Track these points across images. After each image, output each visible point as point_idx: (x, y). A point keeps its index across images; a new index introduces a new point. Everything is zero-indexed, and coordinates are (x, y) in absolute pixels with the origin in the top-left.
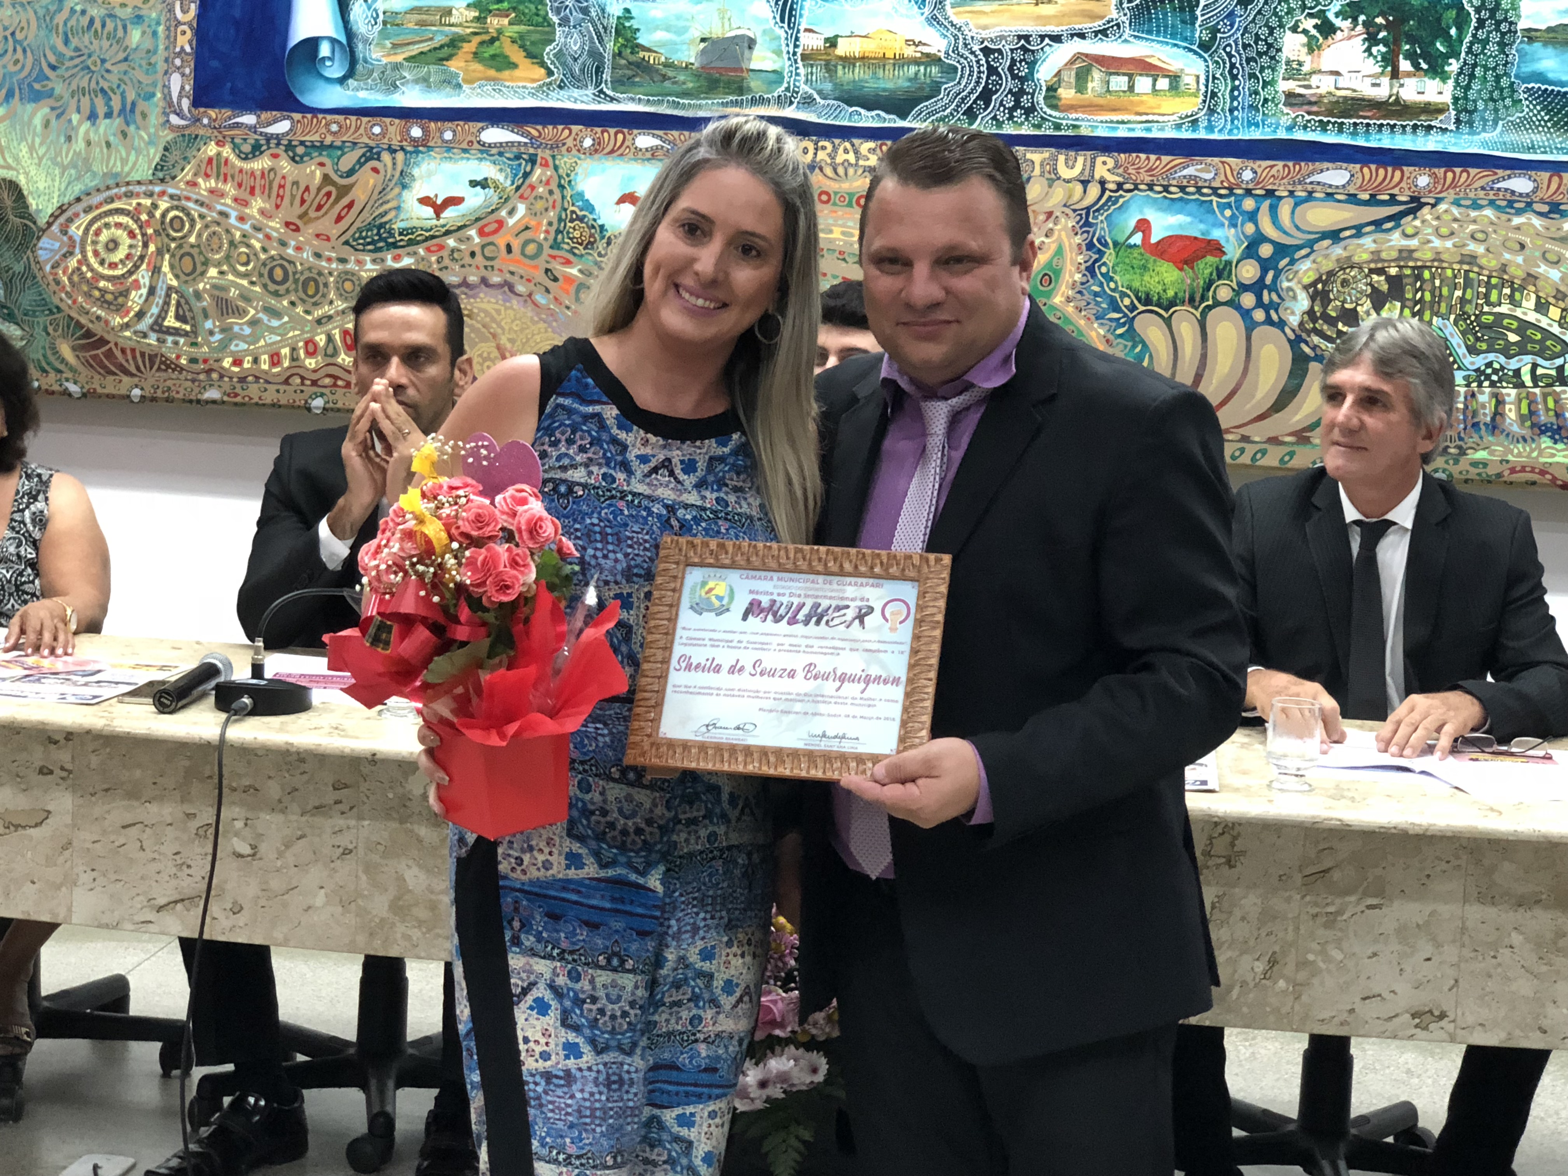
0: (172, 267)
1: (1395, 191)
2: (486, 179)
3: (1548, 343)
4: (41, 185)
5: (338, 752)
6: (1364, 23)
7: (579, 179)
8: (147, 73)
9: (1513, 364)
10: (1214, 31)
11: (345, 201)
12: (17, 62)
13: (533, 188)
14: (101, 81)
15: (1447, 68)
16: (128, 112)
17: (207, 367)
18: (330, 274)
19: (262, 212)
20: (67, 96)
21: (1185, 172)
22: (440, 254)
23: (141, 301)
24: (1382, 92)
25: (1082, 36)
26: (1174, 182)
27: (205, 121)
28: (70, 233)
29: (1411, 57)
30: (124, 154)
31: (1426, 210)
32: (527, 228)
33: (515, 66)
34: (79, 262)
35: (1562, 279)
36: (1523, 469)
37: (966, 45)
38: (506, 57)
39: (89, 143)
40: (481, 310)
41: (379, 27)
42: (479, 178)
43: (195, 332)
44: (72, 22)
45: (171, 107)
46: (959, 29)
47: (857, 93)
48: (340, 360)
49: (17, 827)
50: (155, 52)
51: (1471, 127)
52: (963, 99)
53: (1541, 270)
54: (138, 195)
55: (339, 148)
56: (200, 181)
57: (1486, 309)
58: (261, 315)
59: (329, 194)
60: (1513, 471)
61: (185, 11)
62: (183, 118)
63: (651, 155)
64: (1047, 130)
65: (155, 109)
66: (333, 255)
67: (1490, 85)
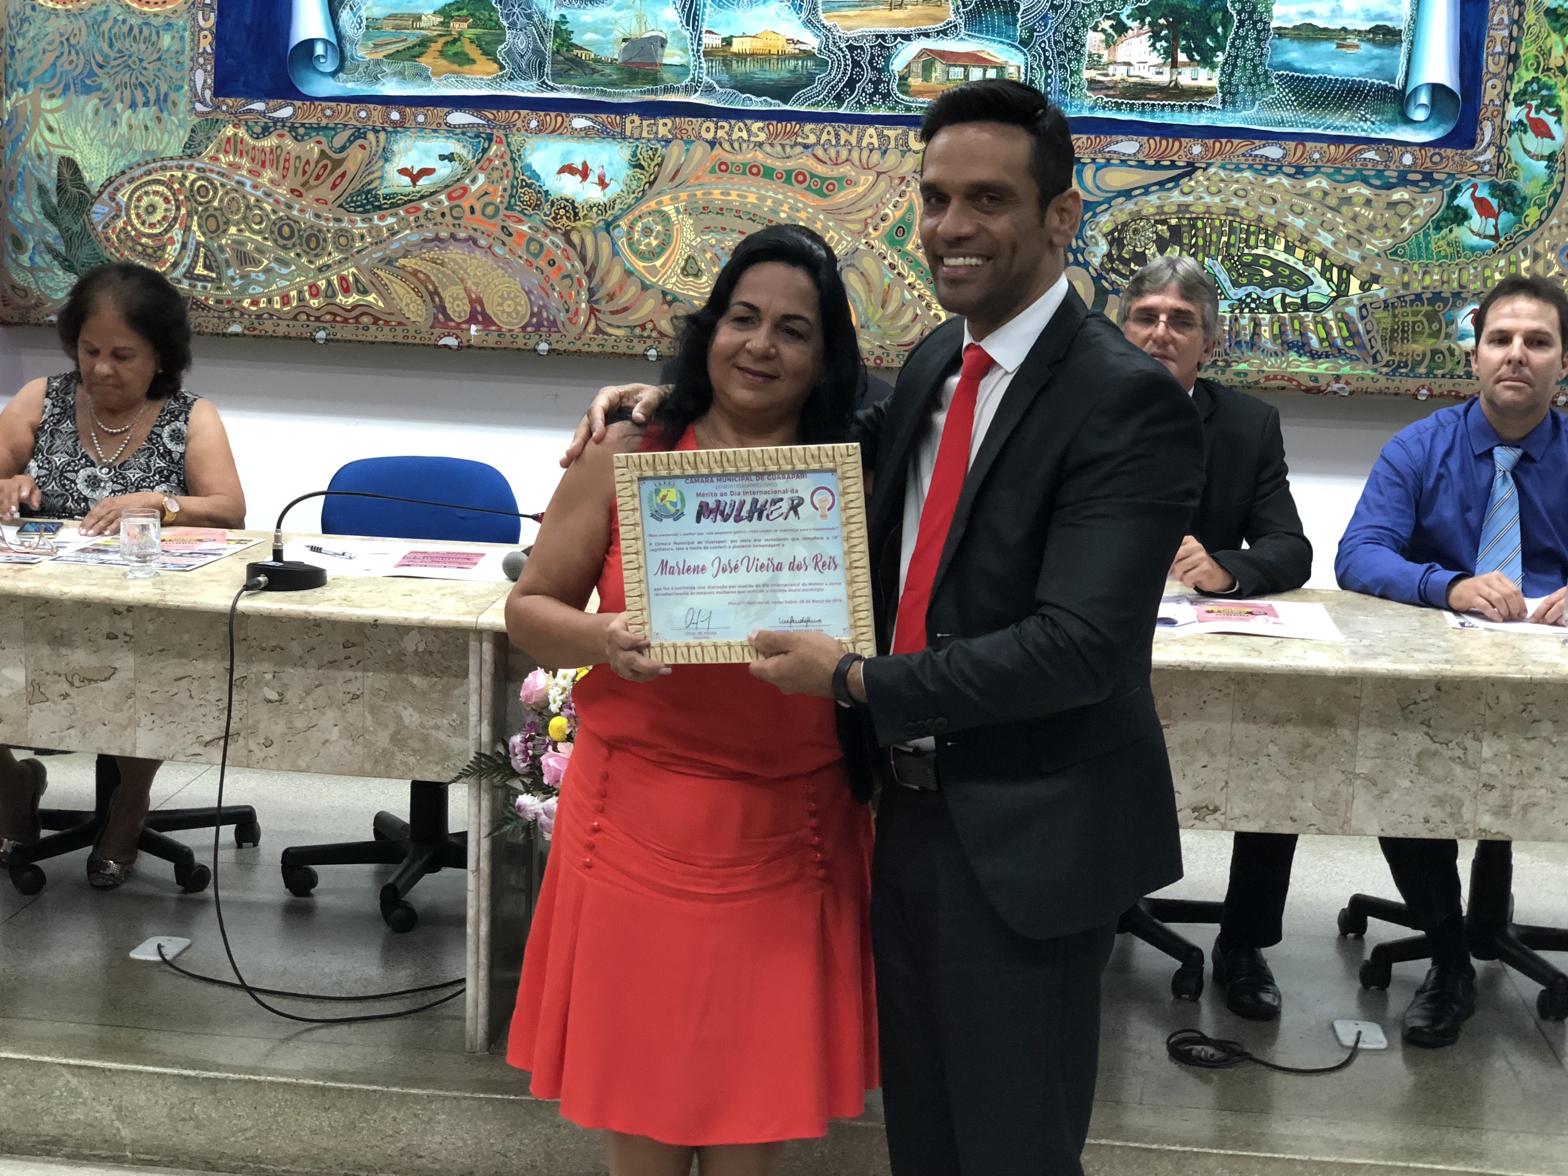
0: (200, 226)
1: (1175, 158)
2: (452, 154)
3: (1295, 277)
4: (93, 162)
5: (347, 619)
6: (1150, 23)
7: (527, 153)
8: (177, 69)
9: (1268, 294)
10: (1032, 30)
11: (339, 172)
12: (71, 62)
13: (490, 161)
14: (139, 76)
15: (1215, 59)
16: (162, 102)
17: (230, 306)
18: (328, 231)
19: (272, 181)
20: (112, 89)
22: (417, 214)
23: (176, 254)
24: (1164, 79)
25: (927, 35)
27: (224, 108)
28: (117, 199)
29: (1186, 50)
30: (159, 135)
31: (1199, 172)
32: (486, 193)
33: (472, 61)
34: (124, 223)
35: (1306, 227)
36: (1275, 378)
37: (834, 43)
38: (466, 54)
39: (130, 127)
40: (450, 259)
41: (363, 31)
42: (446, 153)
43: (219, 279)
44: (116, 29)
45: (197, 97)
46: (829, 31)
47: (748, 83)
48: (337, 301)
49: (90, 681)
50: (183, 53)
51: (1234, 106)
52: (833, 87)
53: (1289, 220)
54: (171, 168)
55: (334, 129)
56: (221, 156)
57: (1246, 251)
58: (272, 264)
59: (325, 167)
60: (1267, 378)
61: (206, 19)
62: (206, 105)
63: (586, 134)
64: (900, 112)
65: (183, 99)
66: (330, 215)
67: (1249, 73)
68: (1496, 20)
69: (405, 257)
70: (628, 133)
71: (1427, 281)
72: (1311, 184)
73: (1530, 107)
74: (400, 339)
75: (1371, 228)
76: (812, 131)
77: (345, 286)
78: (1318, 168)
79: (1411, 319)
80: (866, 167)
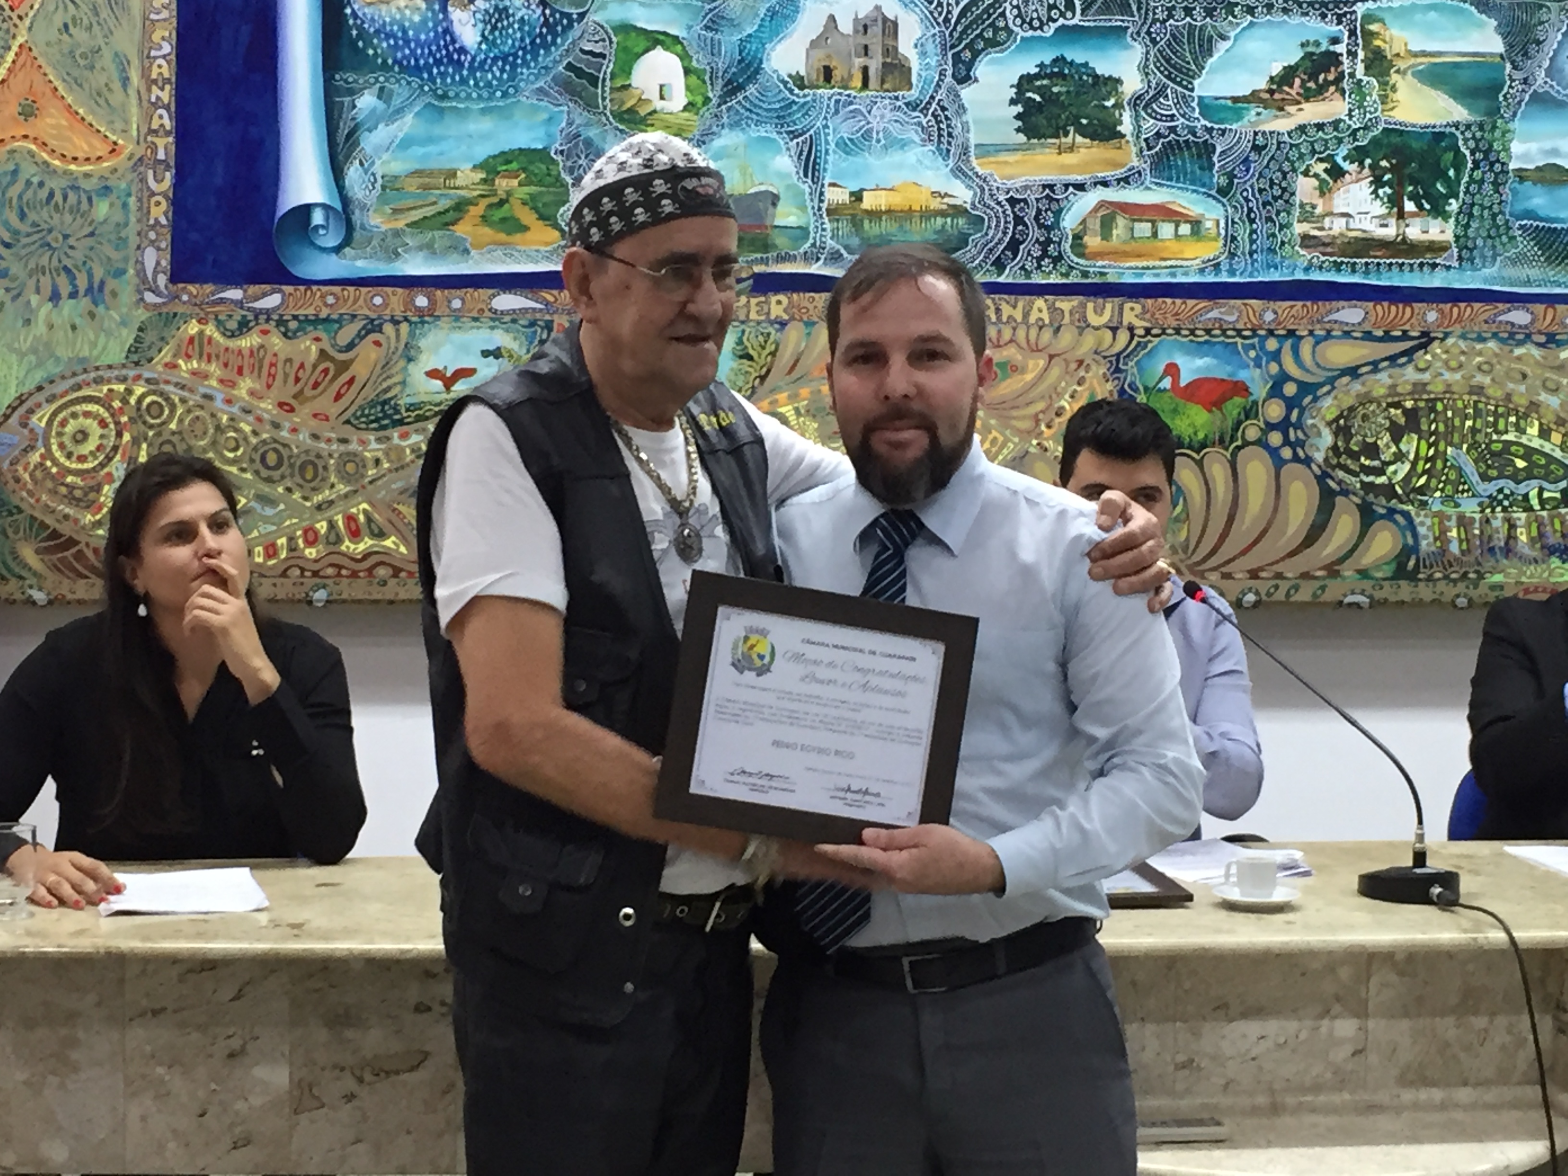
1: (1407, 327)
2: (499, 349)
3: (1552, 467)
6: (1370, 166)
8: (117, 249)
9: (1522, 489)
10: (1231, 176)
11: (345, 377)
14: (63, 257)
15: (1447, 208)
16: (96, 291)
18: (331, 456)
19: (252, 393)
20: (23, 275)
21: (1211, 315)
24: (1390, 232)
25: (1105, 184)
26: (1200, 326)
27: (185, 298)
28: (31, 426)
29: (1413, 197)
30: (92, 336)
31: (1436, 343)
33: (526, 229)
34: (42, 456)
35: (1561, 406)
36: (1536, 590)
37: (992, 195)
38: (517, 220)
39: (51, 327)
41: (377, 192)
42: (491, 348)
46: (985, 180)
48: (343, 548)
49: (388, 1073)
50: (126, 224)
51: (1473, 263)
52: (991, 250)
53: (1542, 398)
54: (109, 381)
55: (338, 322)
56: (181, 362)
57: (1495, 437)
58: (253, 504)
59: (326, 371)
60: (1527, 591)
61: (159, 181)
62: (158, 294)
64: (1074, 278)
65: (126, 287)
66: (333, 435)
67: (1487, 224)
72: (1564, 354)
77: (354, 528)
80: (1037, 350)
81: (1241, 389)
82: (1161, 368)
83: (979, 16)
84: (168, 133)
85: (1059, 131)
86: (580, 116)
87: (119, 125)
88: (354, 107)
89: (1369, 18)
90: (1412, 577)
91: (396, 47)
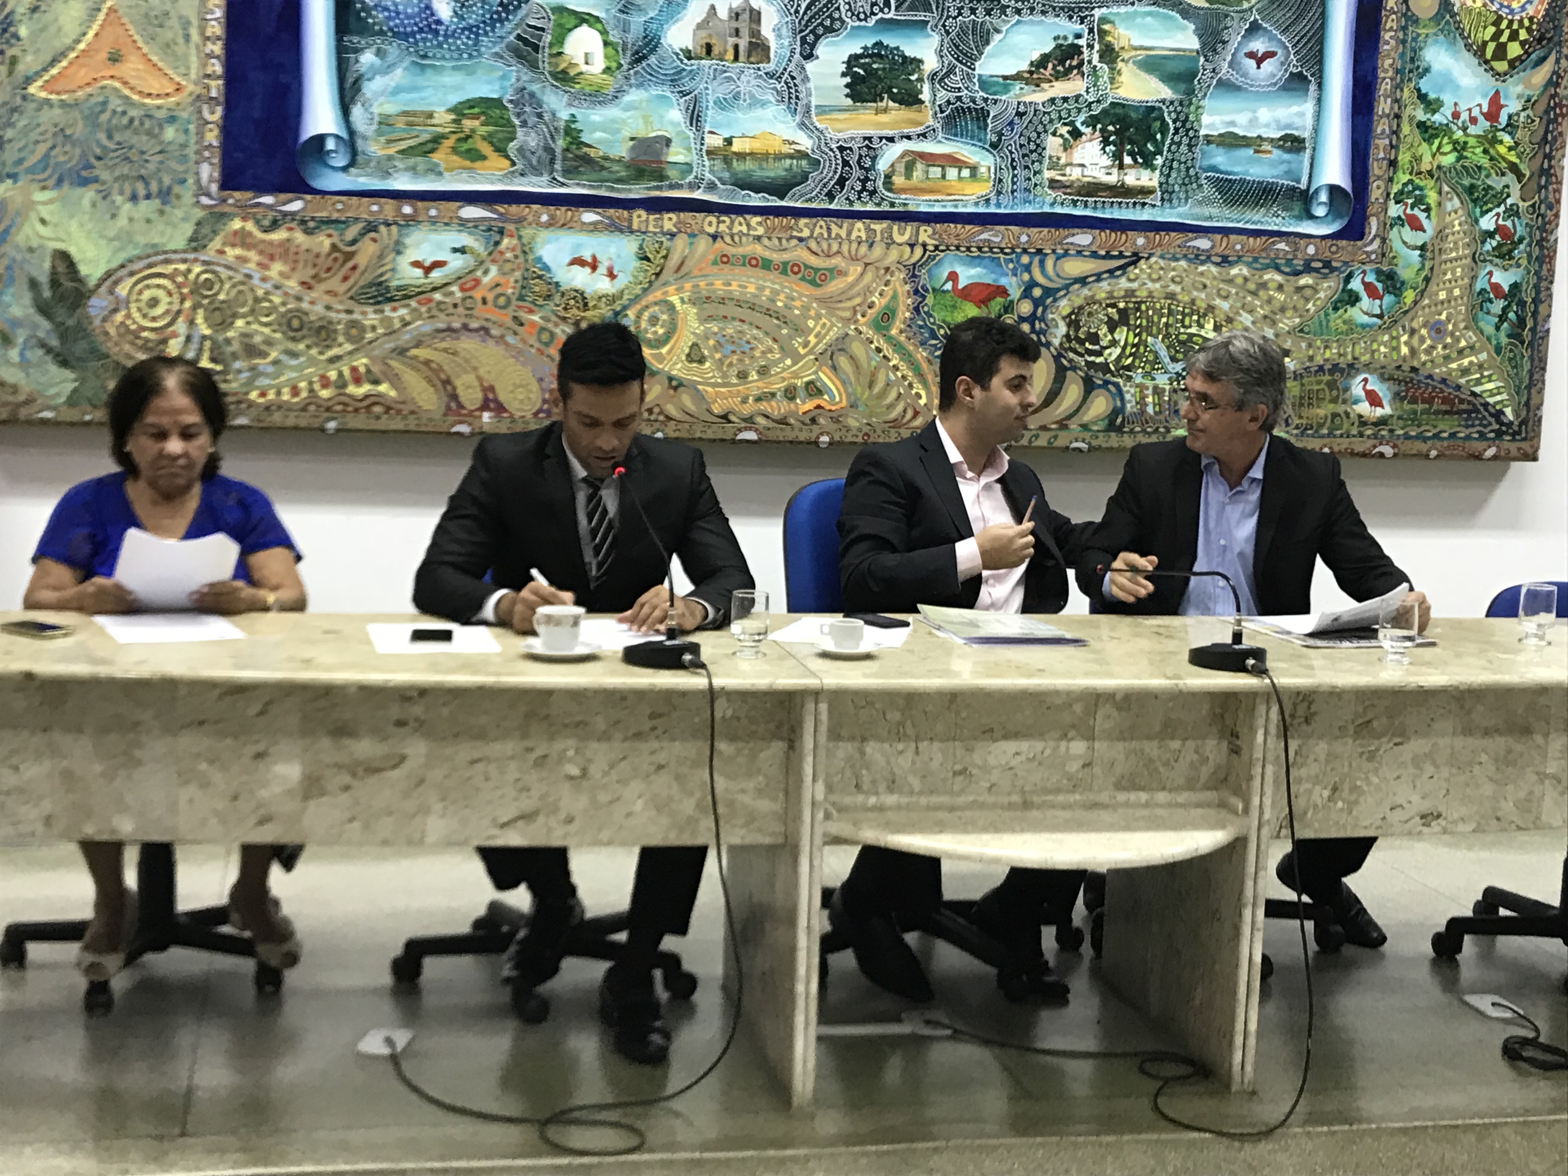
0: (206, 319)
1: (1122, 249)
2: (464, 247)
4: (90, 255)
6: (1100, 130)
7: (538, 246)
8: (180, 163)
10: (1000, 135)
12: (66, 153)
13: (501, 253)
14: (140, 168)
15: (1155, 162)
16: (165, 195)
17: (236, 399)
19: (281, 274)
20: (111, 181)
21: (981, 237)
22: (429, 306)
23: (179, 348)
24: (1113, 179)
25: (909, 138)
26: (974, 244)
27: (231, 201)
28: (116, 294)
29: (1131, 154)
30: (162, 228)
31: (1143, 261)
32: (498, 285)
33: (484, 158)
34: (124, 316)
35: (1230, 309)
37: (826, 144)
38: (478, 151)
39: (131, 220)
40: (463, 349)
41: (375, 127)
42: (458, 246)
43: (225, 371)
44: (114, 121)
45: (201, 191)
46: (822, 133)
48: (348, 391)
49: (375, 770)
50: (187, 146)
51: (1171, 203)
52: (825, 184)
53: (1216, 303)
54: (174, 262)
55: (345, 223)
56: (228, 249)
57: (1182, 330)
58: (281, 356)
59: (336, 259)
61: (212, 113)
62: (212, 199)
63: (594, 228)
64: (885, 207)
65: (187, 194)
66: (340, 307)
67: (1183, 174)
68: (1379, 131)
69: (417, 346)
70: (635, 227)
71: (1328, 355)
72: (1234, 271)
73: (1406, 204)
74: (412, 427)
75: (1283, 310)
76: (806, 225)
77: (356, 376)
78: (1240, 257)
79: (1316, 387)
80: (855, 259)
81: (1002, 291)
82: (945, 275)
83: (821, 10)
84: (218, 78)
85: (876, 97)
86: (526, 75)
87: (182, 70)
88: (357, 61)
89: (1103, 20)
90: (1119, 430)
91: (389, 18)
